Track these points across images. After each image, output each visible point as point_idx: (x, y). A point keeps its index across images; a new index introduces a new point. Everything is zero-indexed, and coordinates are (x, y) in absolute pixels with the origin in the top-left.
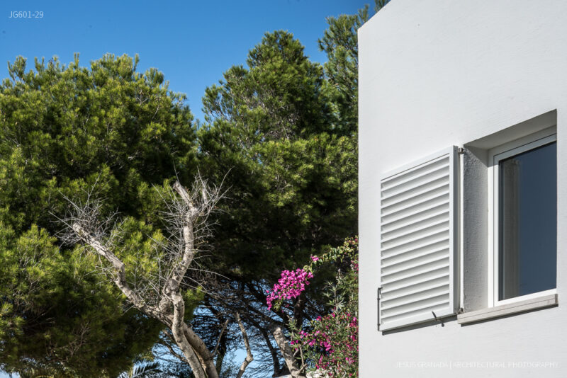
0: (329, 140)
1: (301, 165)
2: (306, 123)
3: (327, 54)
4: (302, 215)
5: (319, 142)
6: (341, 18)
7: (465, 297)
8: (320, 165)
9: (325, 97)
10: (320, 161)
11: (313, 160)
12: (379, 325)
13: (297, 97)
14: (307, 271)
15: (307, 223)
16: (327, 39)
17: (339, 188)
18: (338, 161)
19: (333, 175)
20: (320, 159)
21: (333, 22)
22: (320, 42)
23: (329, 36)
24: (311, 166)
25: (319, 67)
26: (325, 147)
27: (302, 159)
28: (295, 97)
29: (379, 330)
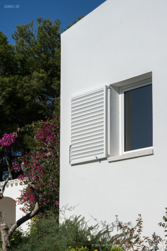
0: (19, 78)
1: (6, 88)
2: (8, 70)
3: (15, 41)
4: (6, 110)
5: (14, 79)
6: (22, 26)
7: (110, 150)
8: (14, 88)
9: (16, 59)
10: (15, 87)
11: (11, 86)
12: (70, 162)
13: (4, 59)
14: (15, 134)
15: (8, 114)
16: (16, 34)
17: (23, 99)
18: (22, 87)
19: (20, 93)
20: (15, 86)
21: (18, 27)
22: (13, 35)
23: (17, 33)
24: (11, 89)
25: (12, 46)
26: (17, 81)
27: (6, 86)
28: (3, 59)
29: (70, 164)
